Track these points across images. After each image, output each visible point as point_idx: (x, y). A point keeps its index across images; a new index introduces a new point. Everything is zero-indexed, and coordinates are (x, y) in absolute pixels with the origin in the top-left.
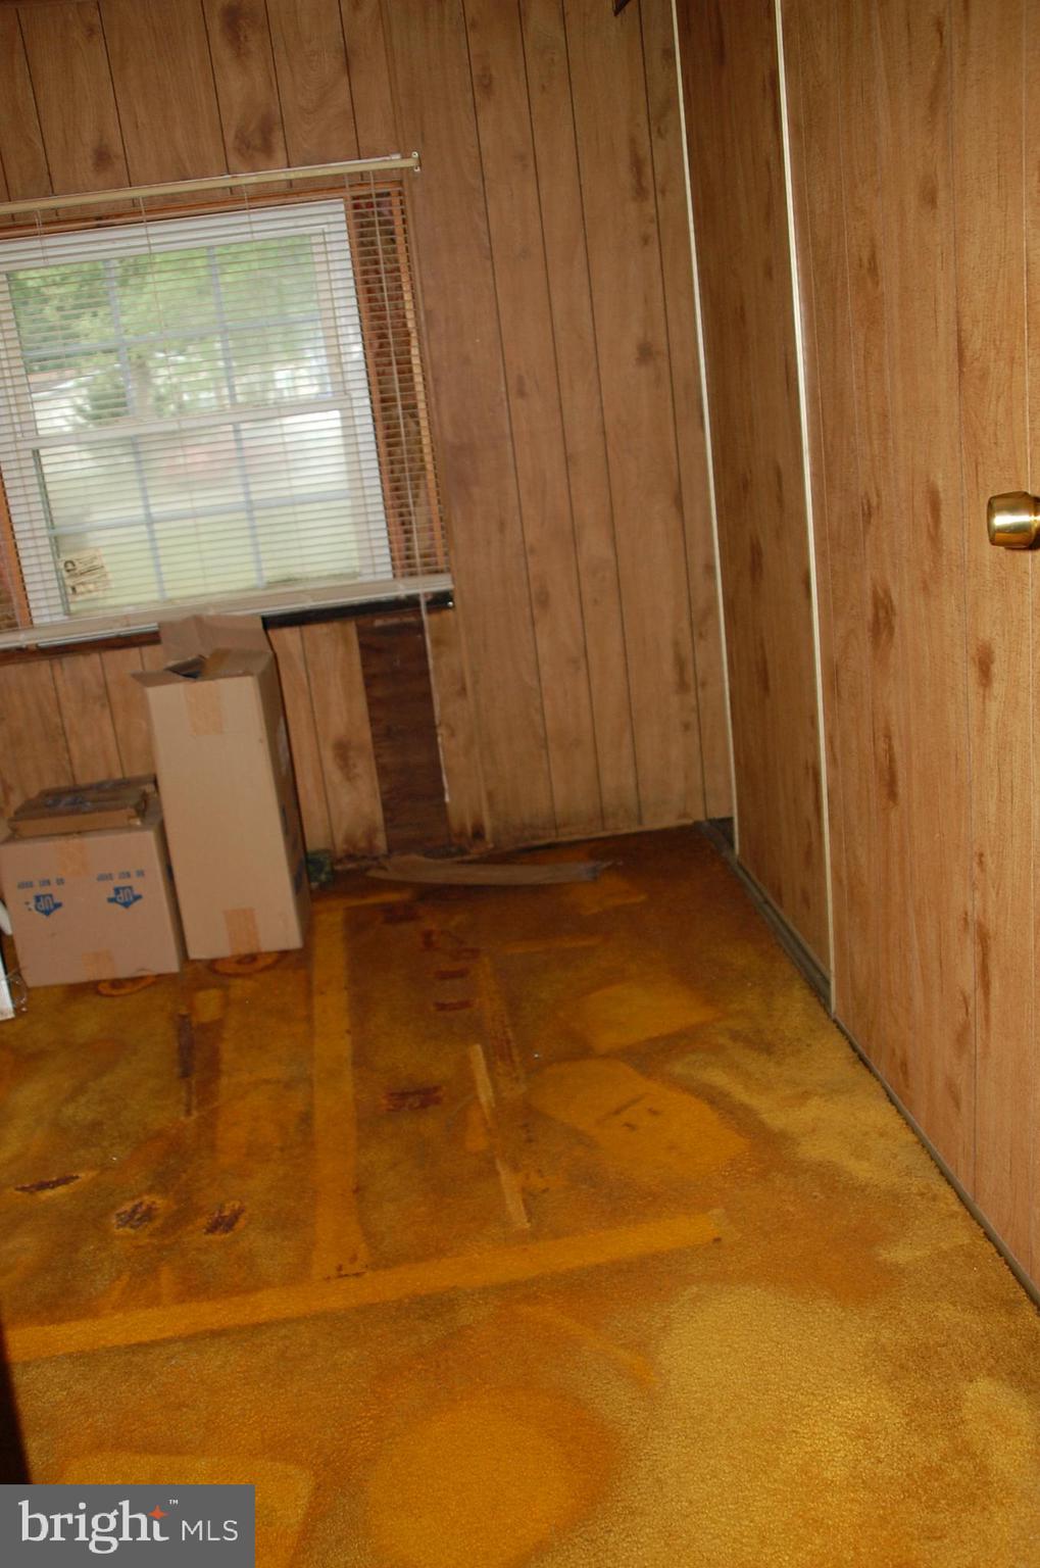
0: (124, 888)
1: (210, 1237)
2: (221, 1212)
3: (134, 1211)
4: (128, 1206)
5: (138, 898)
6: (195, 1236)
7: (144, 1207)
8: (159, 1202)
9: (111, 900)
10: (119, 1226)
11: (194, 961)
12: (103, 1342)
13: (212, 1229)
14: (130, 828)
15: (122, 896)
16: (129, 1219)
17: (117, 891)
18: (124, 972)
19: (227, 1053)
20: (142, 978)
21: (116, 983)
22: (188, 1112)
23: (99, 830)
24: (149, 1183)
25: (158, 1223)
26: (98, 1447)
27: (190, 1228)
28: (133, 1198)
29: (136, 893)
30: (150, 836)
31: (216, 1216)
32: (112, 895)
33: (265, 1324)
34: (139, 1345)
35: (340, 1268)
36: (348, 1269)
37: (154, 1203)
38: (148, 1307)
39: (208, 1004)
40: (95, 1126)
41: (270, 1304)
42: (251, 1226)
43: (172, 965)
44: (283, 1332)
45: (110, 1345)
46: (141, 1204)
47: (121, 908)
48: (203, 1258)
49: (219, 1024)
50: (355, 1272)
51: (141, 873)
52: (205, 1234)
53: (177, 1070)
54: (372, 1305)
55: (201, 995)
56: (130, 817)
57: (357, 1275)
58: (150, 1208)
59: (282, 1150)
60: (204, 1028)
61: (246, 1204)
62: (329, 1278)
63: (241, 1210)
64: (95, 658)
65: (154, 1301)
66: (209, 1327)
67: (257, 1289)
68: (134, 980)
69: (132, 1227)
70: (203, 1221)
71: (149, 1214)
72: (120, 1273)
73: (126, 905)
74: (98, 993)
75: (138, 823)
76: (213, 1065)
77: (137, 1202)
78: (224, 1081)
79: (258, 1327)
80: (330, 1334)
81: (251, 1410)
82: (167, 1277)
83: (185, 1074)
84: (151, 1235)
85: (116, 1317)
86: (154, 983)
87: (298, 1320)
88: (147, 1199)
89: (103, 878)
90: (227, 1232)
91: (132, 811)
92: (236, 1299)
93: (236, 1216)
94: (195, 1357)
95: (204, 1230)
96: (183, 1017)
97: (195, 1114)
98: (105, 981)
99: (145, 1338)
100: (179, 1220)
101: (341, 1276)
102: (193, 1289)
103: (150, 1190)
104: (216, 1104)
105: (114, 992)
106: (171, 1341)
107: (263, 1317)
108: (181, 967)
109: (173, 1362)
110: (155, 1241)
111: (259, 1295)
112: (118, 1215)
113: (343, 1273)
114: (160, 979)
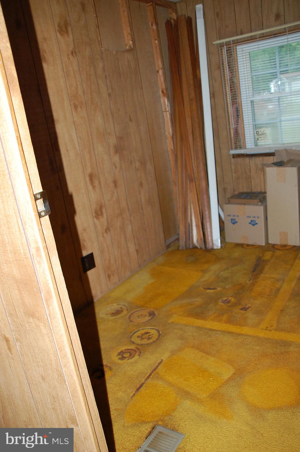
0: (253, 221)
1: (240, 311)
2: (246, 306)
3: (226, 300)
4: (225, 299)
5: (256, 224)
6: (236, 310)
7: (229, 300)
8: (233, 300)
9: (250, 223)
10: (221, 302)
11: (270, 244)
12: (205, 326)
13: (241, 309)
14: (257, 205)
15: (253, 223)
16: (224, 302)
17: (252, 221)
18: (250, 243)
19: (267, 268)
20: (255, 245)
21: (248, 245)
22: (250, 280)
23: (250, 204)
24: (232, 295)
25: (229, 304)
26: (193, 347)
27: (237, 307)
28: (227, 297)
29: (256, 222)
30: (262, 208)
31: (244, 306)
32: (250, 222)
33: (242, 334)
34: (212, 329)
35: (267, 328)
36: (269, 328)
37: (231, 299)
38: (218, 322)
39: (268, 255)
40: (226, 278)
41: (246, 330)
42: (251, 311)
43: (263, 244)
44: (245, 337)
45: (206, 327)
46: (228, 299)
47: (252, 226)
48: (235, 315)
49: (268, 261)
50: (270, 329)
51: (258, 217)
52: (239, 310)
53: (252, 270)
54: (270, 338)
55: (267, 253)
56: (258, 202)
57: (270, 330)
58: (230, 300)
59: (268, 295)
60: (264, 261)
61: (253, 306)
62: (263, 329)
63: (250, 307)
64: (261, 158)
65: (220, 321)
66: (229, 331)
67: (244, 326)
68: (252, 245)
69: (224, 303)
70: (240, 307)
71: (229, 302)
72: (215, 312)
73: (253, 225)
74: (243, 247)
75: (260, 203)
76: (261, 271)
77: (227, 298)
78: (262, 275)
79: (240, 334)
80: (255, 341)
81: (228, 351)
82: (225, 317)
83: (254, 271)
84: (227, 307)
85: (210, 322)
86: (257, 247)
87: (250, 336)
88: (230, 298)
89: (248, 217)
90: (244, 311)
91: (259, 201)
92: (238, 327)
93: (248, 308)
94: (222, 336)
95: (239, 309)
96: (260, 257)
97: (251, 281)
98: (246, 244)
99: (214, 329)
100: (235, 305)
101: (266, 329)
102: (229, 321)
103: (232, 296)
104: (257, 280)
105: (246, 247)
106: (219, 331)
107: (242, 333)
108: (266, 245)
109: (217, 335)
110: (227, 308)
111: (244, 328)
112: (222, 300)
113: (267, 329)
114: (260, 247)
